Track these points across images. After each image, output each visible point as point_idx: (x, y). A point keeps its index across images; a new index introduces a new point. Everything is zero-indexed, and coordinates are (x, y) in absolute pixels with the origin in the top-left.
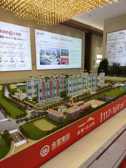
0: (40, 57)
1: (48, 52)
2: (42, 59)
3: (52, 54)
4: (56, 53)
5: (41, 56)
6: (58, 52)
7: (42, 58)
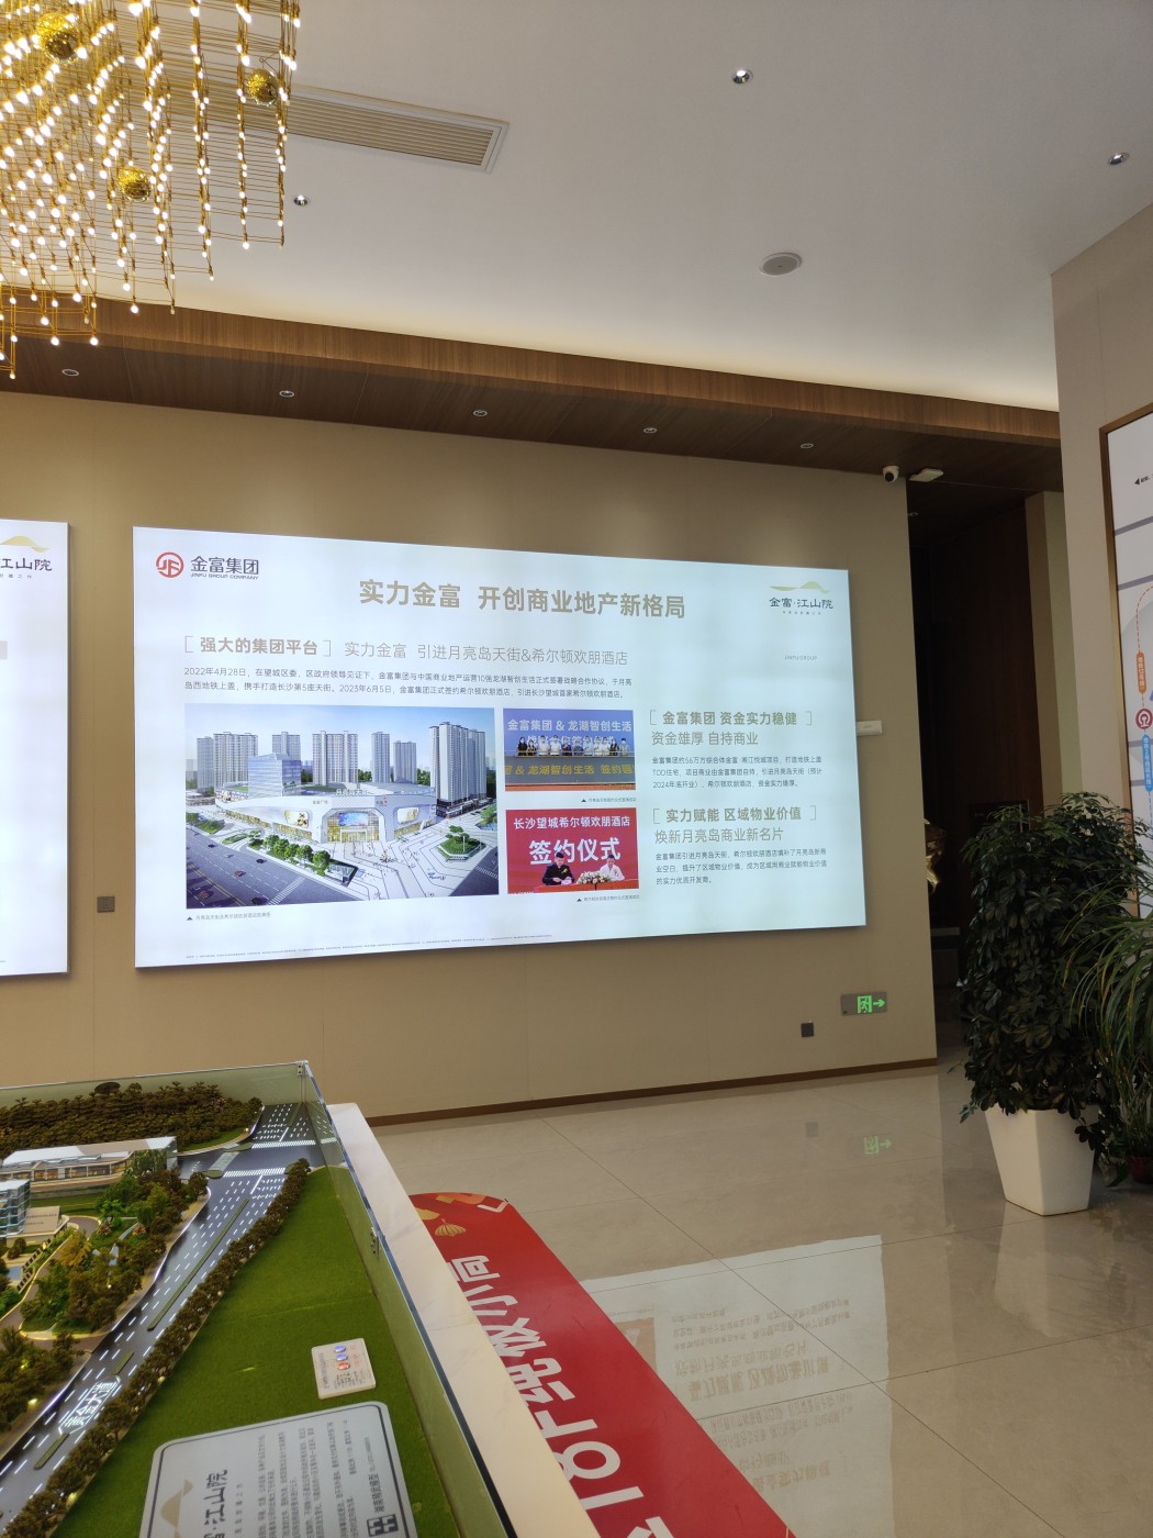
0: (193, 819)
1: (306, 756)
2: (219, 837)
3: (364, 777)
4: (424, 762)
5: (207, 812)
6: (466, 746)
7: (217, 826)
